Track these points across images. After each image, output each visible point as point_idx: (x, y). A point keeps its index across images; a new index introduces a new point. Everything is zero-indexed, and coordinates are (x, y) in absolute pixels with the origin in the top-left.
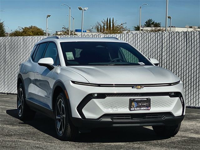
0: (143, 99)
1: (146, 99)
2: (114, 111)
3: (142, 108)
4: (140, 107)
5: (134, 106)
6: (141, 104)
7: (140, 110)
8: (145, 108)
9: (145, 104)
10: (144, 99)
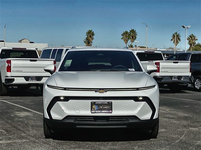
0: (103, 102)
1: (107, 102)
2: (76, 113)
3: (103, 111)
4: (101, 110)
5: (95, 109)
6: (102, 107)
7: (101, 113)
8: (106, 111)
9: (106, 107)
10: (105, 102)
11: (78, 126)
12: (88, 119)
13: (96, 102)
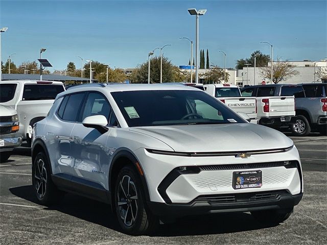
11: (212, 211)
12: (227, 198)
13: (241, 172)
